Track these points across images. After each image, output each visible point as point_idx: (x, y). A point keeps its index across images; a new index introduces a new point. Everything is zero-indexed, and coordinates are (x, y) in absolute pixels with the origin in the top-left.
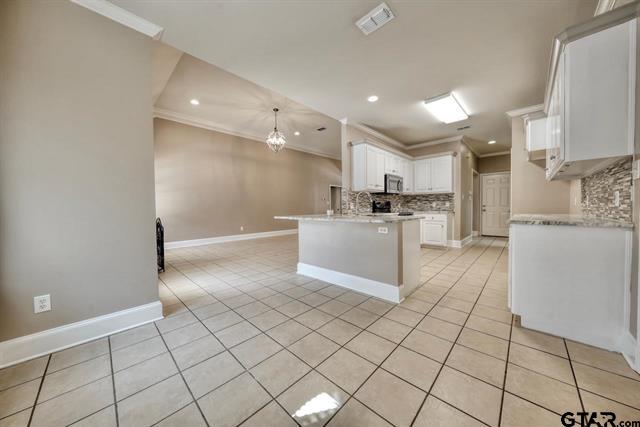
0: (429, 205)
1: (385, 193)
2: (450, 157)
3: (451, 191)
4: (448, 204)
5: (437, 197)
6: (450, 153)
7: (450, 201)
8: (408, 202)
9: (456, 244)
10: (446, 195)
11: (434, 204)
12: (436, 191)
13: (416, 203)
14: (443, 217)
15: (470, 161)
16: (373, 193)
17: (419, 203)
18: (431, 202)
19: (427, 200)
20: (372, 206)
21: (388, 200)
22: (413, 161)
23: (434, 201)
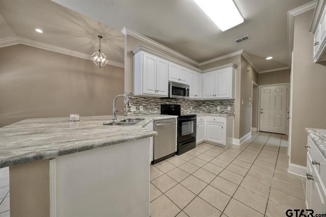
0: (214, 108)
1: (169, 98)
2: (231, 68)
3: (231, 98)
4: (229, 108)
5: (222, 102)
6: (231, 64)
7: (231, 105)
8: (200, 106)
9: (236, 142)
10: (228, 100)
11: (218, 108)
12: (220, 97)
13: (205, 106)
14: (223, 119)
15: (251, 74)
16: (161, 98)
17: (207, 107)
18: (216, 106)
19: (214, 104)
20: (160, 108)
21: (178, 104)
22: (202, 73)
23: (218, 105)
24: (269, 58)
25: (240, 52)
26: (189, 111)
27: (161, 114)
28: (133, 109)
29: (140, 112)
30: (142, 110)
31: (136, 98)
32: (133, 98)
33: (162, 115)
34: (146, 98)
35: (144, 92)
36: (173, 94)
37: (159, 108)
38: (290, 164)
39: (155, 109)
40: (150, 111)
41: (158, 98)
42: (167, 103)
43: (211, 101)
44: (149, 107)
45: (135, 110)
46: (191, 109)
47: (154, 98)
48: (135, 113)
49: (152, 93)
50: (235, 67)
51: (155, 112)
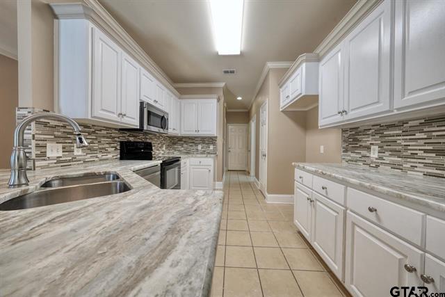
0: (194, 148)
1: (141, 129)
4: (212, 147)
5: (203, 140)
6: (216, 96)
7: (214, 144)
8: (174, 144)
10: (211, 138)
11: (200, 147)
12: (203, 133)
13: (182, 145)
14: (209, 162)
16: (121, 129)
17: (185, 145)
18: (197, 145)
19: (193, 143)
20: (118, 147)
21: (148, 141)
22: (180, 98)
23: (199, 143)
24: (239, 98)
25: (222, 85)
26: (163, 152)
27: (121, 158)
28: (54, 151)
29: (74, 159)
30: (80, 153)
31: (61, 124)
32: (53, 123)
33: (123, 162)
34: (89, 127)
35: (95, 114)
36: (148, 124)
37: (116, 149)
38: (268, 196)
39: (110, 150)
40: (99, 155)
41: (116, 129)
42: (132, 139)
43: (189, 138)
44: (96, 146)
45: (60, 154)
46: (164, 149)
47: (107, 129)
48: (59, 162)
49: (112, 118)
50: (219, 100)
51: (110, 156)
